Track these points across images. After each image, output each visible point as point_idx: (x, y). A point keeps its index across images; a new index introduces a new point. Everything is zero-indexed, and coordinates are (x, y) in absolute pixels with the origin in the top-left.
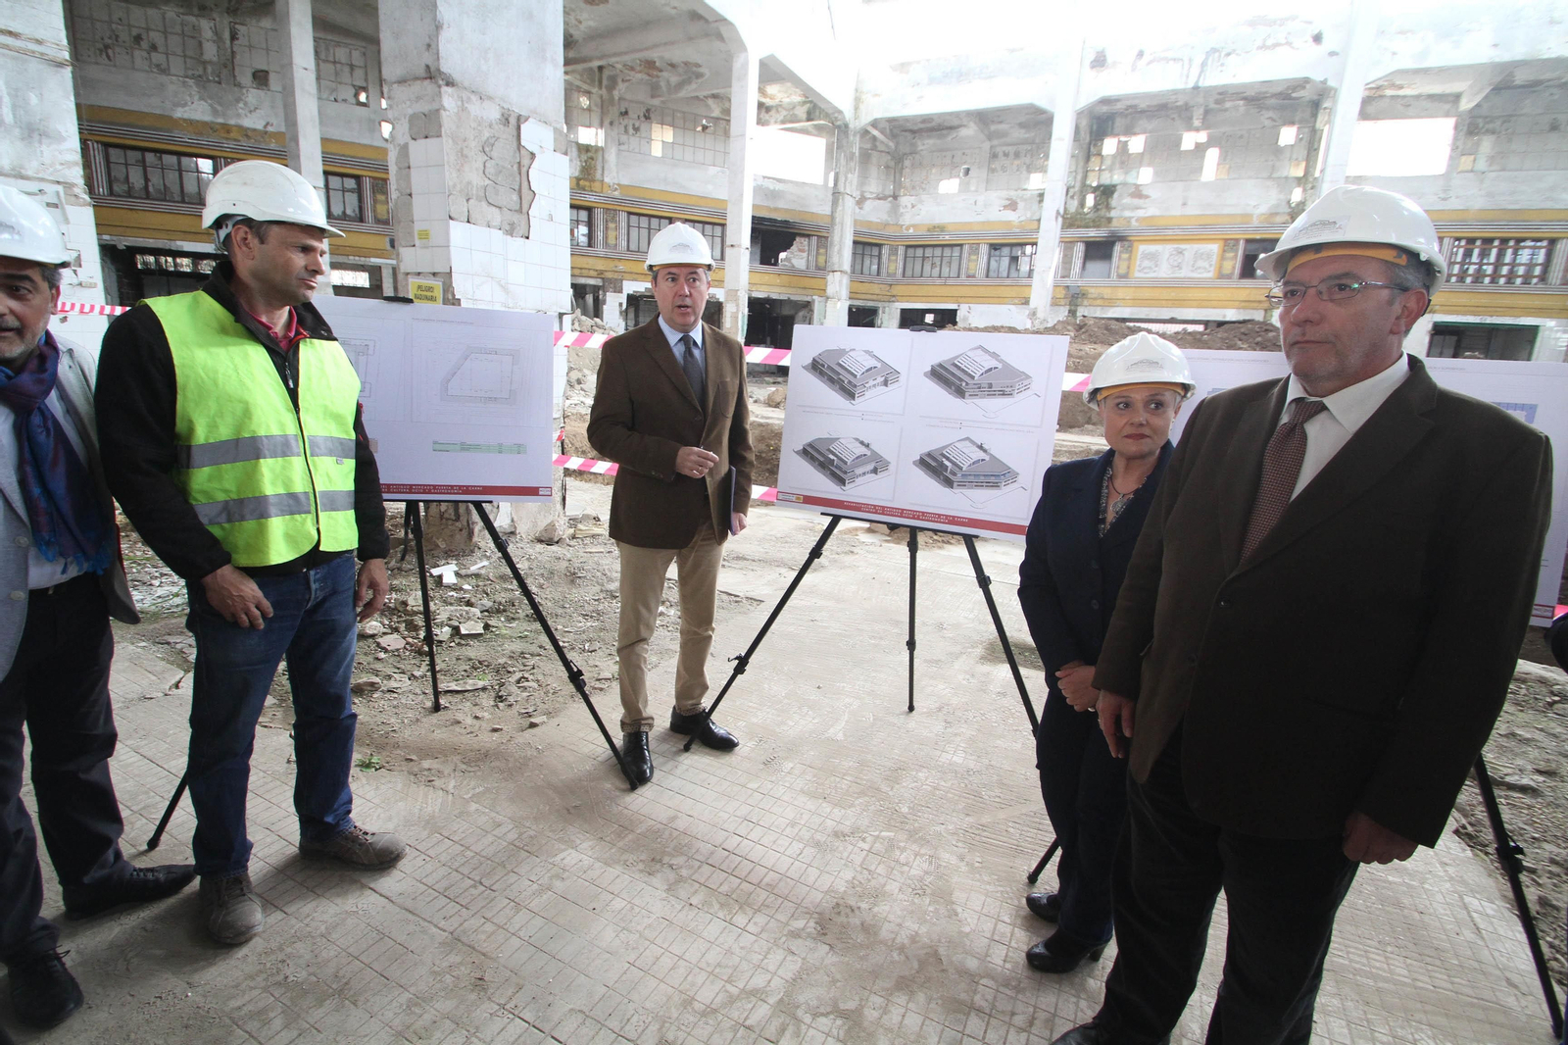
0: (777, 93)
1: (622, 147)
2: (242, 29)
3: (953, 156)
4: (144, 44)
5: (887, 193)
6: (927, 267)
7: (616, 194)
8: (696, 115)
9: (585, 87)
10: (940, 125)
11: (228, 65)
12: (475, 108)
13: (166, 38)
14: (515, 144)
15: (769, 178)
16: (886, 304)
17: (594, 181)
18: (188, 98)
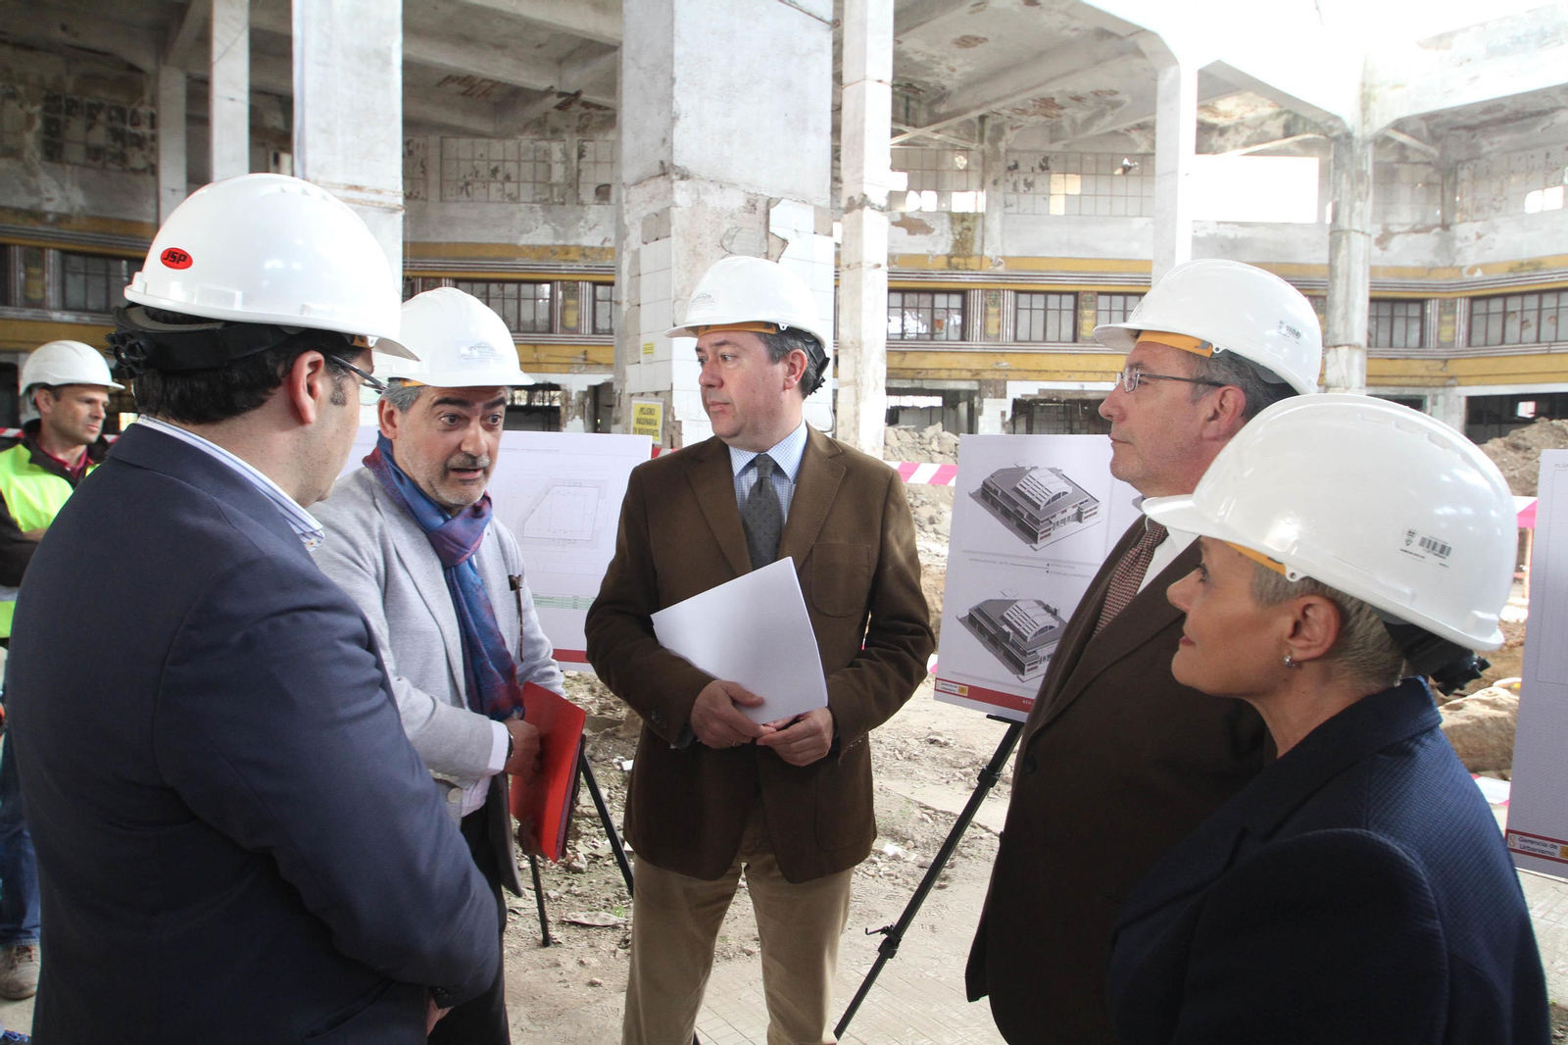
0: (1231, 108)
1: (1009, 210)
2: (589, 146)
3: (1548, 155)
4: (500, 176)
5: (1430, 221)
6: (1513, 327)
7: (1000, 269)
8: (1113, 154)
9: (962, 144)
10: (1517, 112)
11: (574, 183)
12: (715, 199)
13: (519, 166)
14: (763, 233)
15: (1225, 223)
16: (1440, 391)
17: (969, 256)
18: (533, 224)
